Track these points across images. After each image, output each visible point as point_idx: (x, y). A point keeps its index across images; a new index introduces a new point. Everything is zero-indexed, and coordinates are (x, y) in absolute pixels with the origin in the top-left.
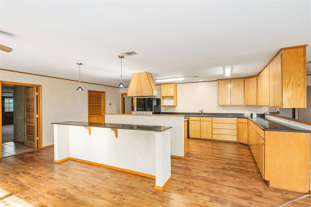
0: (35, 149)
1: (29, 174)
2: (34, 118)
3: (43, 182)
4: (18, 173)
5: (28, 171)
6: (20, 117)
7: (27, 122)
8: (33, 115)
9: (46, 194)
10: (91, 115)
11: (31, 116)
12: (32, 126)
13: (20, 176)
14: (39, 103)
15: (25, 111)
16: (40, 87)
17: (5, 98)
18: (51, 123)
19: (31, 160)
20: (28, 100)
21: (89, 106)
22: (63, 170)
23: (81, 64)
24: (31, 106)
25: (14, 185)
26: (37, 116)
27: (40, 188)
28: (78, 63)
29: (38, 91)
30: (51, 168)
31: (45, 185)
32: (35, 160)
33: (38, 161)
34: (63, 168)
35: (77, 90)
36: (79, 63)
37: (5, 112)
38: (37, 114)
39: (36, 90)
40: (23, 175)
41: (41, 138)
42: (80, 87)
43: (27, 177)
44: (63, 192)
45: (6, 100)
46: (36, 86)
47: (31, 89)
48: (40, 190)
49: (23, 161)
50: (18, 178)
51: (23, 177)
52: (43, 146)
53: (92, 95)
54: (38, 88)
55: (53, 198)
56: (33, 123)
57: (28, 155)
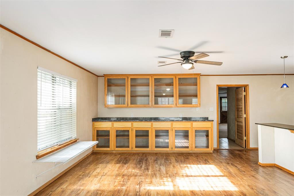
0: (243, 149)
1: (236, 167)
2: (242, 118)
3: (246, 177)
4: (228, 163)
5: (235, 165)
6: (231, 117)
7: (237, 121)
8: (241, 114)
9: (247, 186)
11: (240, 115)
12: (241, 125)
13: (229, 166)
14: (247, 102)
15: (235, 110)
16: (247, 86)
17: (222, 98)
18: (255, 124)
19: (239, 157)
20: (238, 100)
22: (266, 173)
23: (285, 57)
24: (240, 105)
25: (225, 171)
26: (245, 116)
27: (243, 180)
28: (281, 57)
29: (246, 91)
30: (255, 168)
31: (247, 179)
32: (242, 157)
33: (244, 159)
34: (266, 172)
35: (282, 87)
36: (283, 57)
37: (222, 111)
38: (245, 114)
39: (244, 89)
40: (232, 166)
41: (248, 138)
42: (285, 84)
43: (234, 168)
44: (262, 191)
45: (223, 100)
46: (244, 86)
47: (240, 89)
48: (243, 181)
49: (233, 156)
50: (228, 167)
51: (232, 168)
52: (250, 147)
54: (245, 87)
55: (252, 191)
56: (242, 122)
57: (237, 152)
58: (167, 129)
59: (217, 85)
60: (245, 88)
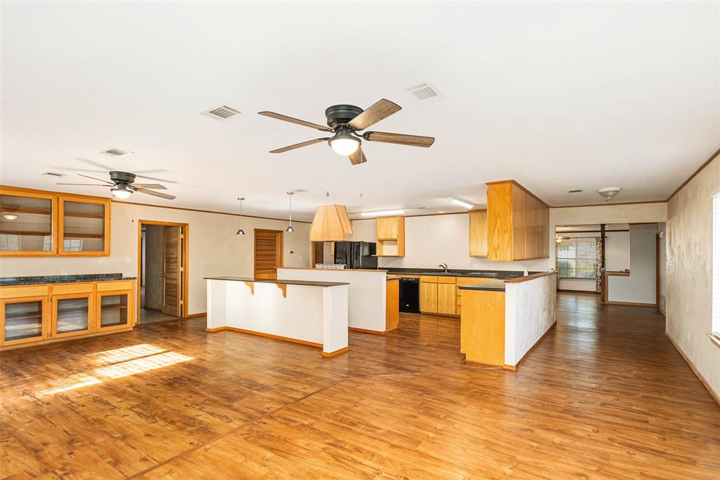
0: (178, 318)
2: (177, 273)
3: (197, 346)
5: (177, 337)
7: (166, 279)
8: (175, 267)
10: (259, 269)
11: (172, 269)
12: (173, 284)
13: (169, 341)
14: (185, 249)
15: (164, 261)
16: (187, 226)
19: (177, 328)
20: (169, 245)
21: (256, 255)
24: (172, 254)
25: (167, 346)
26: (181, 269)
29: (185, 232)
32: (182, 328)
38: (182, 266)
39: (181, 231)
41: (186, 302)
43: (178, 341)
46: (181, 226)
47: (173, 230)
48: (196, 350)
51: (174, 341)
52: (189, 314)
53: (260, 237)
54: (184, 227)
56: (176, 279)
57: (172, 324)
58: (38, 299)
59: (139, 220)
60: (182, 228)
